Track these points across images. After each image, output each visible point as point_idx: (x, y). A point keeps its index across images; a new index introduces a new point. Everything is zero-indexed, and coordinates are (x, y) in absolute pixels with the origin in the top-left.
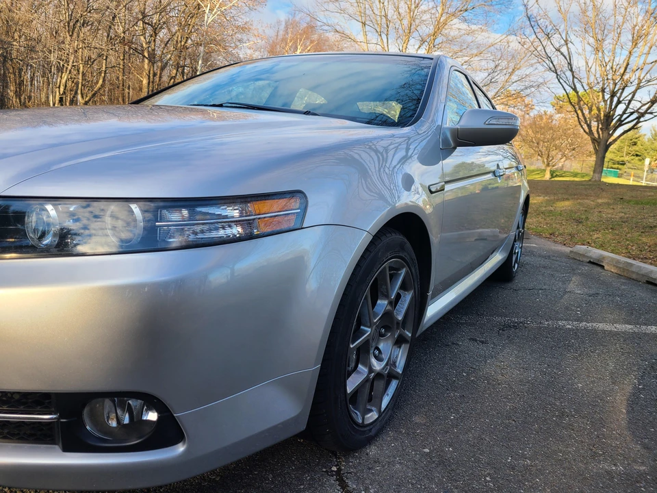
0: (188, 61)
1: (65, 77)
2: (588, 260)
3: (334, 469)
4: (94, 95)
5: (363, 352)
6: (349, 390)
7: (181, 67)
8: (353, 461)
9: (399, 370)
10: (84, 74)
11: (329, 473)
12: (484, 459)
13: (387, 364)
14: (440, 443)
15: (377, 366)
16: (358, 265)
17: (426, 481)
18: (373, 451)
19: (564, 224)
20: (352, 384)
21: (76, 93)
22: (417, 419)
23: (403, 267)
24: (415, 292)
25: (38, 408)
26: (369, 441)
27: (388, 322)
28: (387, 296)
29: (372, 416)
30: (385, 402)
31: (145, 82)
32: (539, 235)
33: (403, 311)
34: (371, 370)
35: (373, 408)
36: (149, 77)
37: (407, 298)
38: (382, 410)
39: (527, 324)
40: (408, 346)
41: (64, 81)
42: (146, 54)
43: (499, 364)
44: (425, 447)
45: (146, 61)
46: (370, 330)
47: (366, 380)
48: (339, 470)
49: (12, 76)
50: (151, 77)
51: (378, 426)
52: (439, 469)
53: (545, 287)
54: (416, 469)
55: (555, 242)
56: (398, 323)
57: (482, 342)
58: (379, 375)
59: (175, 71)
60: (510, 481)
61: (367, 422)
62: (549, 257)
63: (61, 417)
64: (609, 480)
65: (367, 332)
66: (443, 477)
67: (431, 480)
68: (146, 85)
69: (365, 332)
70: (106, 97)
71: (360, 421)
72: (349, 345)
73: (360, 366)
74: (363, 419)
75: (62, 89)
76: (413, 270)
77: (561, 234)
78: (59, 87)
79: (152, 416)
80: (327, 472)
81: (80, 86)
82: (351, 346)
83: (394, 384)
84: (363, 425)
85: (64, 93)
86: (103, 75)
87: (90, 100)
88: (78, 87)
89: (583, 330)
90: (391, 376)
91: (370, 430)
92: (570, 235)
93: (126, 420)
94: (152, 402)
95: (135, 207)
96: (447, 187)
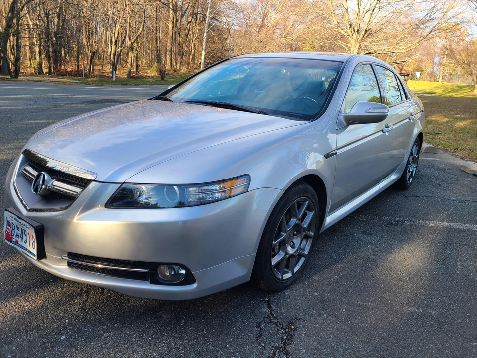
0: (200, 10)
1: (118, 27)
2: (473, 173)
3: (267, 299)
4: (137, 38)
5: (282, 244)
6: (273, 263)
7: (195, 14)
8: (276, 297)
9: (306, 252)
10: (130, 24)
11: (264, 301)
12: (345, 300)
13: (297, 250)
14: (324, 292)
15: (290, 250)
16: (278, 204)
17: (311, 309)
18: (287, 292)
19: (468, 140)
20: (275, 260)
21: (125, 37)
22: (315, 278)
23: (307, 200)
24: (315, 212)
25: (135, 266)
26: (287, 287)
27: (298, 228)
28: (296, 216)
29: (288, 276)
30: (296, 269)
31: (171, 26)
32: (445, 149)
33: (308, 222)
34: (286, 253)
35: (289, 272)
36: (173, 23)
37: (310, 215)
38: (295, 272)
39: (405, 222)
40: (311, 240)
41: (117, 29)
42: (171, 7)
43: (374, 248)
44: (316, 292)
45: (171, 12)
46: (285, 234)
47: (284, 258)
48: (269, 300)
49: (84, 27)
50: (175, 23)
51: (291, 280)
52: (319, 304)
53: (429, 195)
54: (308, 303)
55: (456, 156)
56: (304, 229)
57: (369, 234)
58: (292, 256)
59: (191, 18)
60: (355, 312)
61: (284, 278)
62: (445, 169)
63: (149, 271)
64: (411, 316)
65: (284, 235)
66: (321, 308)
67: (314, 308)
68: (172, 28)
69: (282, 235)
70: (145, 39)
71: (280, 278)
72: (272, 242)
73: (280, 251)
74: (282, 277)
75: (116, 36)
76: (314, 201)
77: (463, 149)
78: (115, 34)
79: (183, 272)
80: (263, 301)
81: (128, 31)
82: (274, 243)
83: (302, 260)
84: (282, 280)
85: (118, 38)
86: (142, 24)
87: (134, 42)
88: (126, 33)
89: (441, 228)
90: (300, 256)
91: (286, 282)
92: (470, 150)
93: (173, 273)
94: (183, 267)
95: (176, 188)
96: (339, 152)
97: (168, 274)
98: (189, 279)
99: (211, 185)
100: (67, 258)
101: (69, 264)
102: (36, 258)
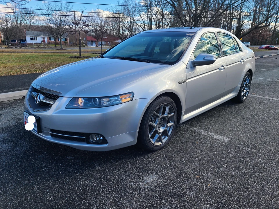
63: (86, 137)
94: (102, 136)
95: (97, 99)
96: (187, 81)
97: (96, 139)
98: (104, 142)
99: (113, 97)
100: (50, 132)
101: (52, 135)
102: (37, 132)
